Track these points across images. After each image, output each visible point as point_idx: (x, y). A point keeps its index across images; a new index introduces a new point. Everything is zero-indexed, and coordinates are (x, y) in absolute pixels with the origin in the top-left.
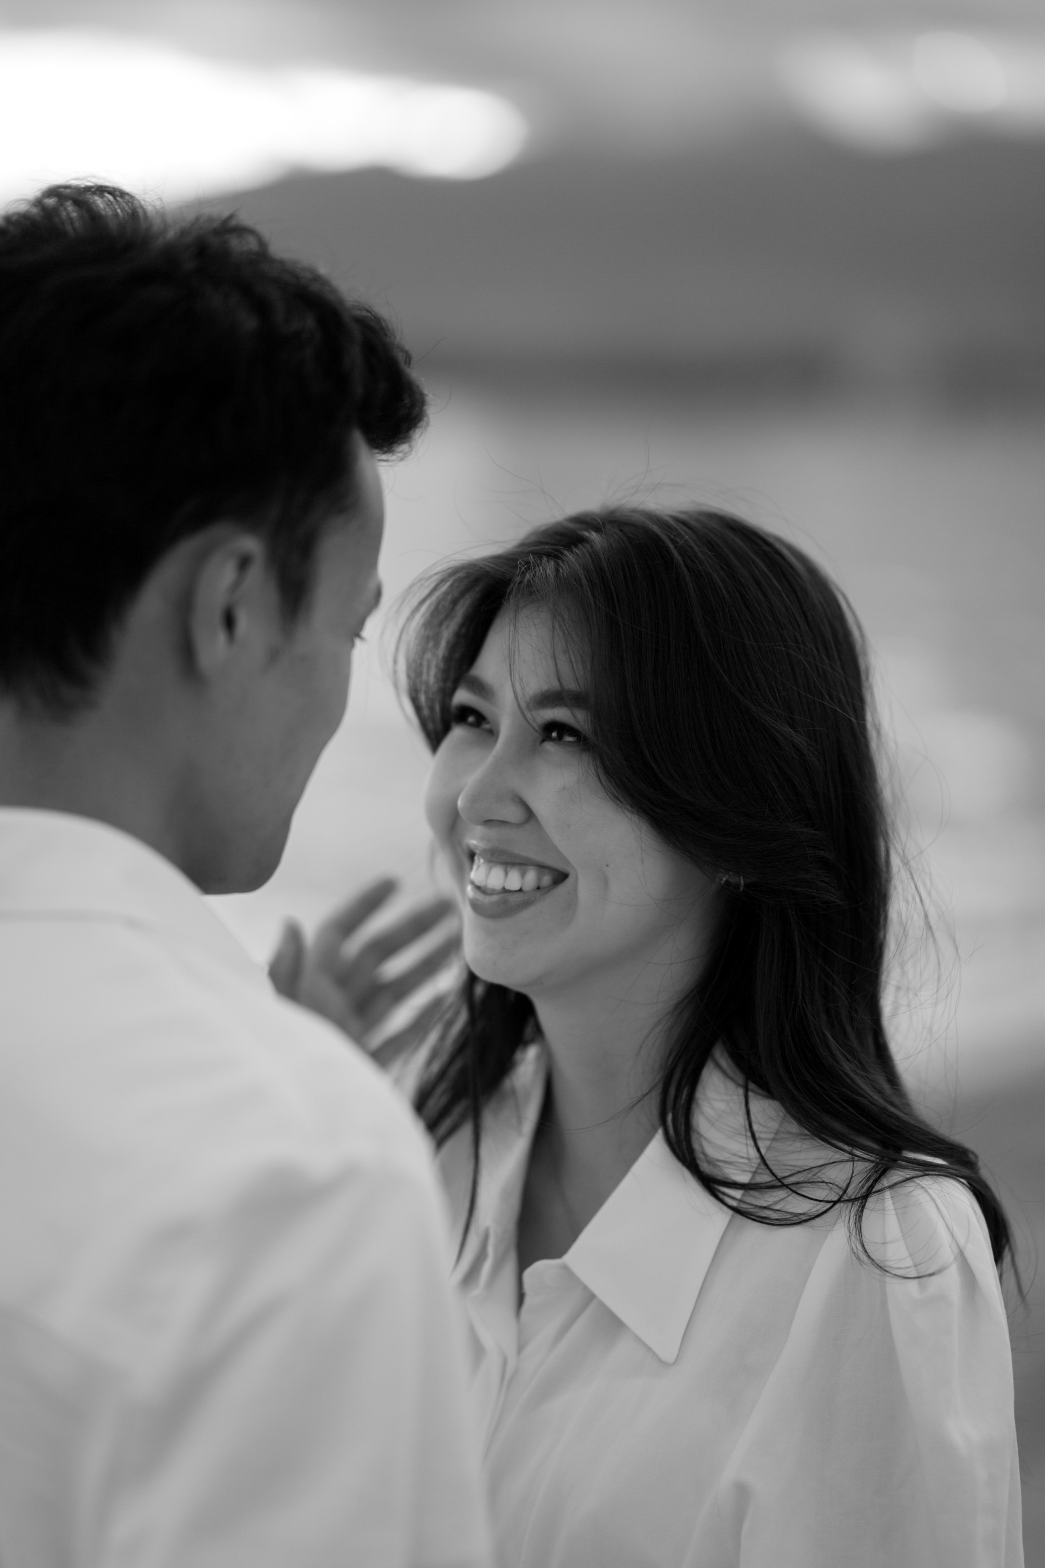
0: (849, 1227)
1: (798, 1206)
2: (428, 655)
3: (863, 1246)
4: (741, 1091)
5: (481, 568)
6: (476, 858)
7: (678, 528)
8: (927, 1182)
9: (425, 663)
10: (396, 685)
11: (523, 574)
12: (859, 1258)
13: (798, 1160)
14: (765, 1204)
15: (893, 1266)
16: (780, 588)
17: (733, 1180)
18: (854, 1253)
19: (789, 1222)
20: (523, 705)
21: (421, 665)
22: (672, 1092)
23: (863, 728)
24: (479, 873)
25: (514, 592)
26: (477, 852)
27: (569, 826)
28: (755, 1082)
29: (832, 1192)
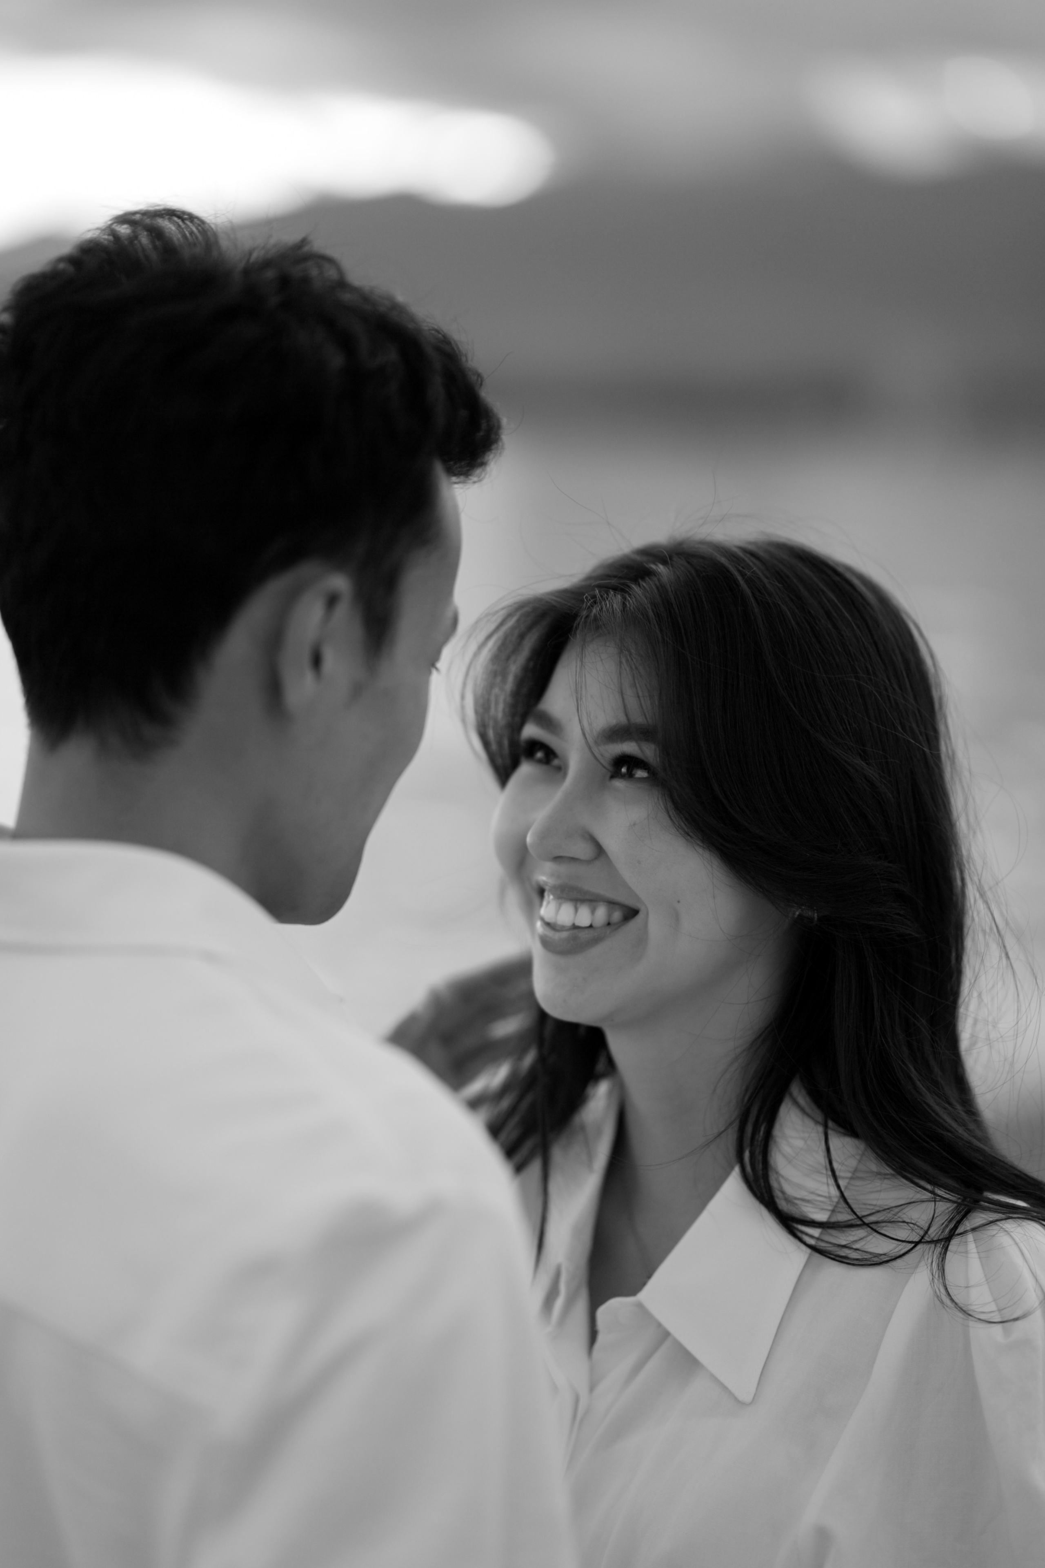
0: (931, 1270)
1: (878, 1245)
2: (496, 690)
3: (946, 1289)
4: (820, 1129)
5: (547, 602)
6: (546, 894)
7: (746, 559)
8: (1010, 1225)
9: (493, 698)
10: (464, 721)
11: (590, 609)
12: (942, 1302)
13: (878, 1199)
14: (844, 1243)
15: (976, 1310)
16: (850, 618)
17: (811, 1219)
18: (938, 1297)
19: (869, 1263)
20: (590, 740)
21: (488, 700)
22: (749, 1129)
23: (938, 757)
24: (548, 909)
25: (580, 627)
26: (547, 888)
27: (639, 862)
28: (834, 1120)
29: (914, 1233)
